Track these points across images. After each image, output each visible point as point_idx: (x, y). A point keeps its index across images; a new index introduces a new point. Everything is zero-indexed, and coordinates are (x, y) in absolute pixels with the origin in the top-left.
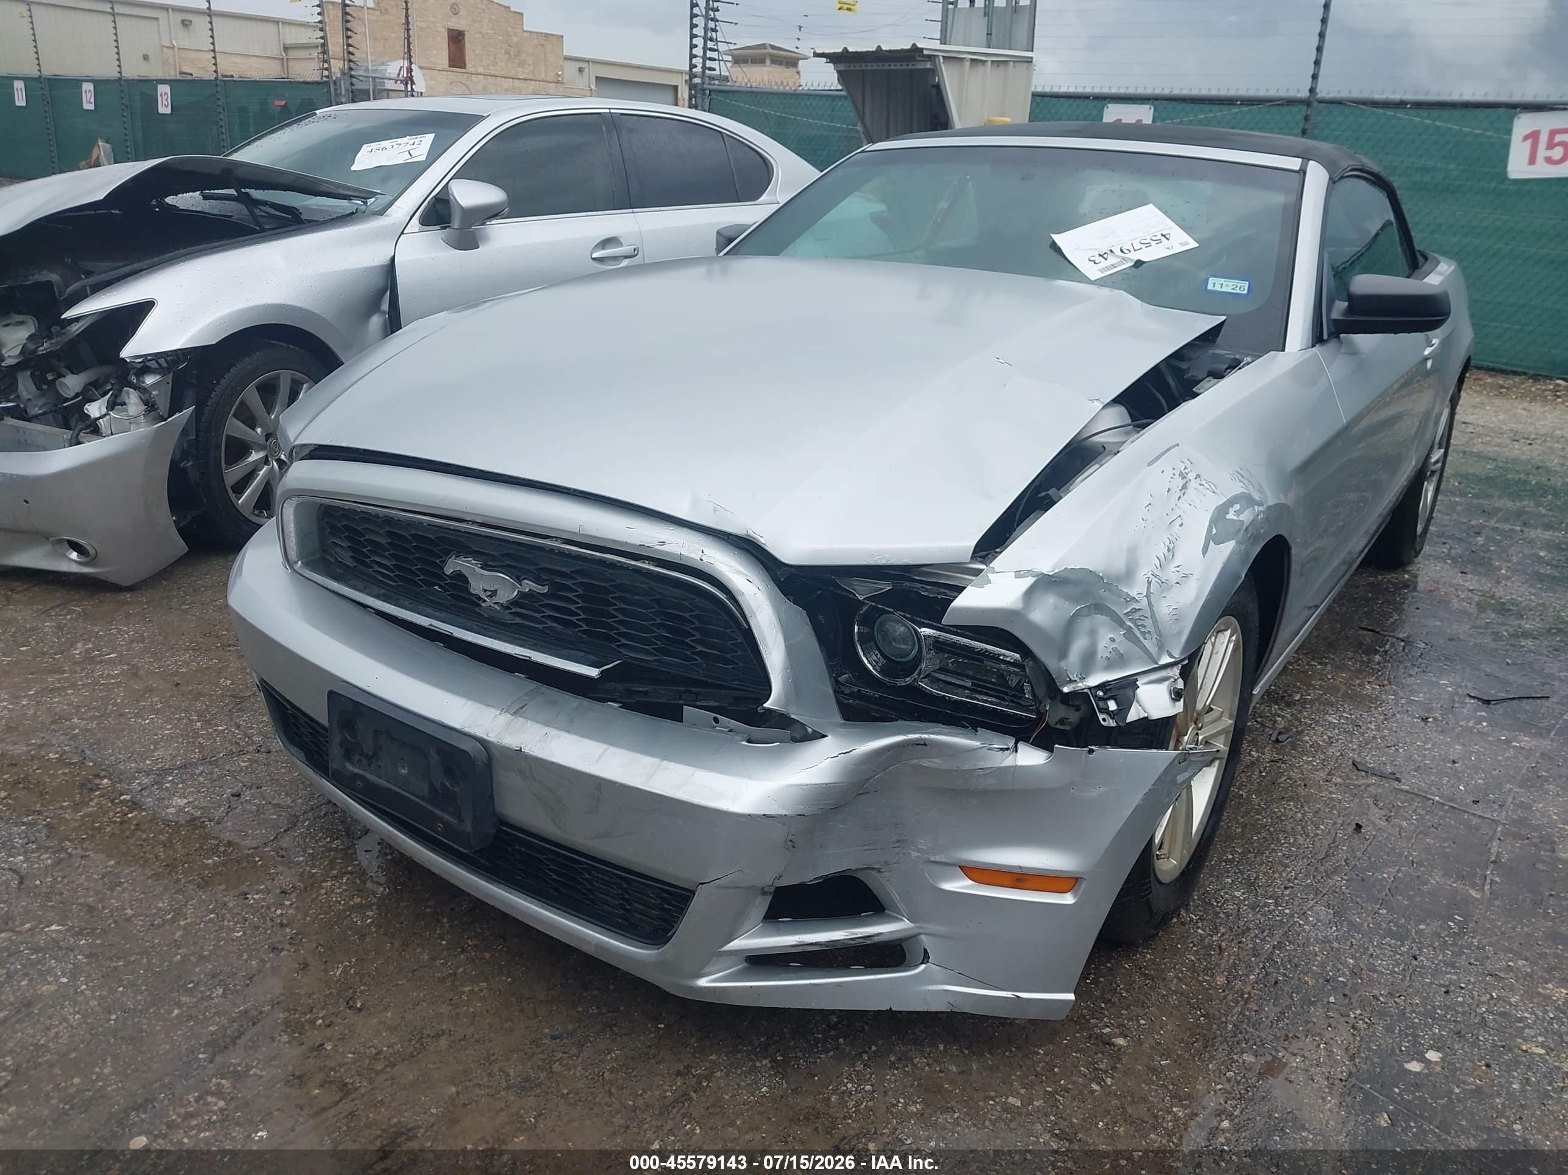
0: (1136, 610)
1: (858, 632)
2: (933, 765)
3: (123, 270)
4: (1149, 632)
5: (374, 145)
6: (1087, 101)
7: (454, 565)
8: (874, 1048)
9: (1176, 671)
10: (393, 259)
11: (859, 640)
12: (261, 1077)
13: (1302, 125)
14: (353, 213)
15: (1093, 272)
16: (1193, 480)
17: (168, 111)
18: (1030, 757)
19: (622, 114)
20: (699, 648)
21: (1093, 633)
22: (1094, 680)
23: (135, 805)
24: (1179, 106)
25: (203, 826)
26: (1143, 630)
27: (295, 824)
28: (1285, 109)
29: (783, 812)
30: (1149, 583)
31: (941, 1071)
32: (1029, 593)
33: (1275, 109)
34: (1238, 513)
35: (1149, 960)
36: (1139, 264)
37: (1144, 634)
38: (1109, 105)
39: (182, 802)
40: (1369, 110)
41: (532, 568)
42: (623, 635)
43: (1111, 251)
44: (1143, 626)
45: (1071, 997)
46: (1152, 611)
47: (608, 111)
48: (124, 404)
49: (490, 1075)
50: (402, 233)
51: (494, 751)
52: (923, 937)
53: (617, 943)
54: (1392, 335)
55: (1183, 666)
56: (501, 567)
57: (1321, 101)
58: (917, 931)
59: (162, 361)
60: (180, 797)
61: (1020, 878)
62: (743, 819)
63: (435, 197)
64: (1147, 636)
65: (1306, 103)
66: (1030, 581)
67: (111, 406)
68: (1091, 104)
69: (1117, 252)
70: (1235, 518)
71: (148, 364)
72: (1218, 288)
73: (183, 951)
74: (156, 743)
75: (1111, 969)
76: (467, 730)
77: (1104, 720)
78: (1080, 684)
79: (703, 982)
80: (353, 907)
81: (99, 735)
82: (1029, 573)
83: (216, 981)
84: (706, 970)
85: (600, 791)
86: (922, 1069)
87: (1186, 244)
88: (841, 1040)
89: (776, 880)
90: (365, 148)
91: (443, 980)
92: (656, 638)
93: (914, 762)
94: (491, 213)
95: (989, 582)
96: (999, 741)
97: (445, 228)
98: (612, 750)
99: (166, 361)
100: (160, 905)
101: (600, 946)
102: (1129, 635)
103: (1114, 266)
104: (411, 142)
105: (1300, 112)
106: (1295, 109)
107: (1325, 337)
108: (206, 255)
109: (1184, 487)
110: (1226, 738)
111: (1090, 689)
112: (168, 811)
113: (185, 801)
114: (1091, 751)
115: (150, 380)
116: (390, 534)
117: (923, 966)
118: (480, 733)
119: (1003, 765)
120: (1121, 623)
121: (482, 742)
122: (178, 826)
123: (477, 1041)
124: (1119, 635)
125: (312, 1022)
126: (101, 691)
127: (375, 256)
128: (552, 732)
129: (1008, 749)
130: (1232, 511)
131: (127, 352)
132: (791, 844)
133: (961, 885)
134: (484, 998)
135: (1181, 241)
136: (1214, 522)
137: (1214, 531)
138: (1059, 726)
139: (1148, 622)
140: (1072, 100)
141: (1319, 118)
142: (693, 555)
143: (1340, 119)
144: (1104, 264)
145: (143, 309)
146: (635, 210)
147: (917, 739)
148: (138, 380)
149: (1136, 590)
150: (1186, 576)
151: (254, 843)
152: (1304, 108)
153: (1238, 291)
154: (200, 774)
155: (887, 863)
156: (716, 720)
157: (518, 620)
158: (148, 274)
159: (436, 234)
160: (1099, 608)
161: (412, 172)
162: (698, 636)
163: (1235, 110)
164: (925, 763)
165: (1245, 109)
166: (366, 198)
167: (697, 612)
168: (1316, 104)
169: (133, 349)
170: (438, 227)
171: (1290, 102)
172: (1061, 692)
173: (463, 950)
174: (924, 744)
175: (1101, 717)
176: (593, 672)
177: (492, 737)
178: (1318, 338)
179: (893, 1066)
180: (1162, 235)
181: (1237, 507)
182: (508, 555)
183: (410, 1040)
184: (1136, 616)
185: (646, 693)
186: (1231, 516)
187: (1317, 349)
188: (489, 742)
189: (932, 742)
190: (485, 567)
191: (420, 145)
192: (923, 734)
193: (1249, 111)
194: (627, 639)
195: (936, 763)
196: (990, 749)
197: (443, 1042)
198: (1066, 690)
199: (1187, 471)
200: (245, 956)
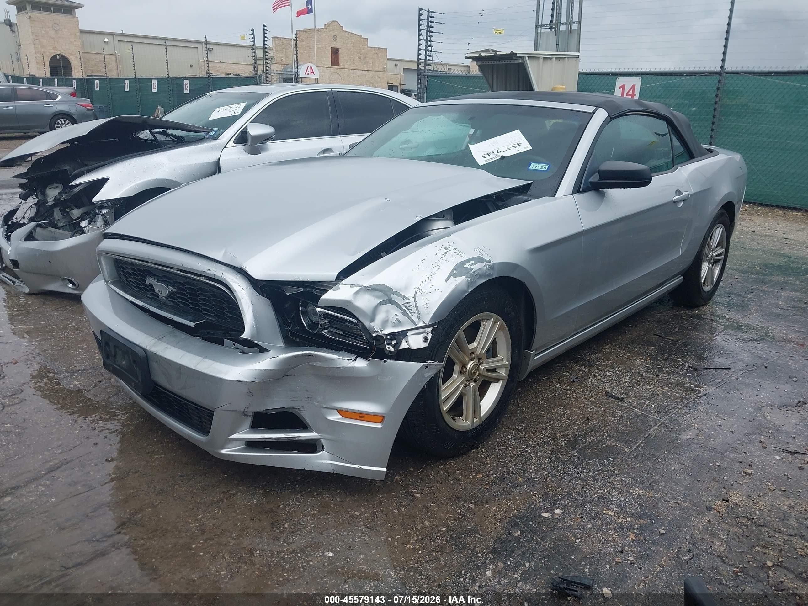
0: (408, 303)
1: (301, 310)
2: (318, 365)
3: (97, 165)
4: (414, 313)
5: (221, 108)
6: (608, 76)
7: (150, 280)
8: (309, 490)
9: (430, 330)
10: (219, 159)
11: (302, 313)
12: (61, 481)
13: (717, 85)
14: (203, 139)
15: (481, 162)
16: (452, 251)
17: (188, 92)
18: (361, 364)
19: (338, 91)
20: (229, 315)
21: (387, 311)
22: (387, 331)
23: (59, 384)
24: (654, 77)
25: (82, 392)
26: (411, 311)
27: (118, 394)
28: (708, 77)
29: (245, 380)
30: (416, 292)
31: (333, 500)
32: (357, 293)
33: (703, 78)
34: (471, 265)
35: (452, 465)
36: (503, 158)
37: (411, 313)
38: (619, 78)
39: (77, 383)
40: (752, 77)
41: (172, 281)
42: (204, 309)
43: (493, 152)
44: (411, 310)
45: (385, 470)
46: (416, 304)
47: (330, 90)
48: (95, 222)
49: (149, 487)
50: (225, 147)
51: (148, 353)
52: (322, 440)
53: (194, 434)
54: (623, 189)
55: (433, 328)
56: (163, 281)
57: (727, 73)
58: (319, 437)
59: (109, 204)
60: (77, 381)
61: (361, 416)
62: (228, 382)
63: (242, 131)
64: (413, 314)
65: (719, 74)
66: (357, 289)
67: (89, 223)
68: (610, 77)
69: (495, 152)
70: (469, 267)
71: (102, 205)
72: (534, 168)
73: (53, 436)
74: (77, 361)
75: (432, 468)
76: (141, 345)
77: (389, 348)
78: (380, 333)
79: (224, 451)
80: (126, 425)
81: (57, 357)
82: (357, 285)
83: (60, 447)
84: (227, 447)
85: (180, 369)
86: (325, 499)
87: (527, 148)
88: (297, 486)
89: (246, 409)
90: (217, 110)
91: (148, 453)
92: (214, 310)
93: (310, 363)
94: (266, 138)
95: (339, 288)
96: (346, 356)
97: (245, 145)
98: (188, 354)
99: (111, 203)
100: (52, 420)
101: (189, 435)
102: (404, 313)
103: (492, 159)
104: (236, 107)
105: (716, 78)
106: (714, 77)
107: (581, 190)
108: (134, 158)
109: (446, 253)
110: (506, 370)
111: (385, 335)
112: (71, 386)
113: (78, 383)
114: (385, 362)
115: (104, 211)
116: (132, 269)
117: (321, 452)
118: (144, 346)
119: (348, 366)
120: (401, 308)
121: (144, 350)
122: (72, 391)
123: (150, 475)
124: (399, 313)
125: (90, 464)
126: (65, 340)
127: (211, 157)
128: (169, 346)
129: (351, 359)
130: (468, 264)
131: (95, 200)
132: (250, 394)
133: (335, 417)
134: (161, 461)
135: (526, 146)
136: (456, 268)
137: (455, 272)
138: (389, 354)
139: (414, 309)
140: (601, 76)
141: (726, 81)
142: (219, 275)
143: (737, 82)
144: (488, 158)
145: (104, 181)
146: (341, 136)
147: (308, 353)
148: (99, 211)
149: (409, 294)
150: (435, 290)
151: (98, 399)
152: (718, 77)
153: (543, 169)
154: (89, 373)
155: (303, 407)
156: (234, 344)
157: (172, 304)
158: (107, 167)
159: (241, 148)
160: (390, 301)
161: (233, 119)
162: (227, 310)
163: (683, 78)
164: (315, 364)
165: (688, 77)
166: (209, 132)
167: (226, 299)
168: (724, 74)
169: (98, 198)
170: (243, 144)
171: (712, 73)
172: (372, 336)
173: (162, 443)
174: (312, 355)
175: (387, 346)
176: (192, 324)
177: (148, 348)
178: (577, 189)
179: (314, 497)
180: (518, 144)
181: (472, 262)
182: (164, 276)
183: (124, 473)
184: (408, 305)
185: (213, 334)
186: (467, 265)
187: (577, 196)
188: (146, 350)
189: (316, 355)
190: (158, 281)
191: (238, 108)
192: (311, 351)
193: (690, 78)
194: (206, 311)
195: (319, 364)
196: (343, 359)
197: (137, 475)
198: (374, 335)
199: (450, 247)
200: (76, 440)
